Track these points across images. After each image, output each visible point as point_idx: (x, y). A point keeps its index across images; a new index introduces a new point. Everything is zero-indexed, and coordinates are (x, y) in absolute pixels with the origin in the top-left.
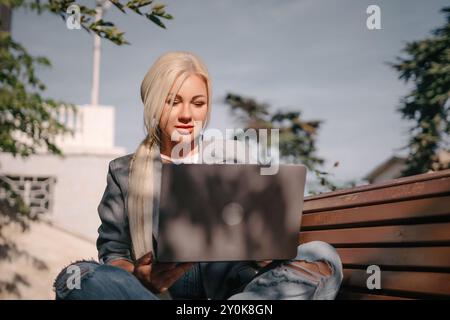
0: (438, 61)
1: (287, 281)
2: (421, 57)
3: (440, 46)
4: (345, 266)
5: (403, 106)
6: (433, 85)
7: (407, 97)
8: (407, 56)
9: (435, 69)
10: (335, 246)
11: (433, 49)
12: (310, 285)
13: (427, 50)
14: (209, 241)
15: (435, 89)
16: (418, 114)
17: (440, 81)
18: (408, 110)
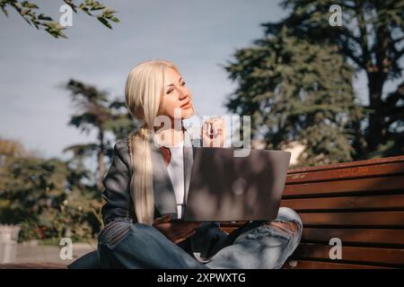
0: (259, 67)
1: (270, 235)
2: (246, 62)
3: (262, 54)
4: (305, 226)
5: (227, 102)
6: (255, 86)
7: (231, 95)
8: (235, 61)
9: (257, 73)
10: (298, 211)
11: (256, 56)
12: (285, 239)
13: (251, 57)
14: (219, 206)
15: (256, 90)
16: (239, 109)
17: (260, 83)
18: (232, 106)
